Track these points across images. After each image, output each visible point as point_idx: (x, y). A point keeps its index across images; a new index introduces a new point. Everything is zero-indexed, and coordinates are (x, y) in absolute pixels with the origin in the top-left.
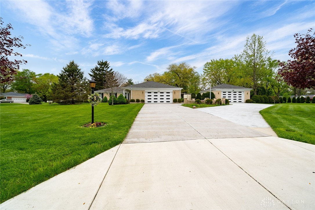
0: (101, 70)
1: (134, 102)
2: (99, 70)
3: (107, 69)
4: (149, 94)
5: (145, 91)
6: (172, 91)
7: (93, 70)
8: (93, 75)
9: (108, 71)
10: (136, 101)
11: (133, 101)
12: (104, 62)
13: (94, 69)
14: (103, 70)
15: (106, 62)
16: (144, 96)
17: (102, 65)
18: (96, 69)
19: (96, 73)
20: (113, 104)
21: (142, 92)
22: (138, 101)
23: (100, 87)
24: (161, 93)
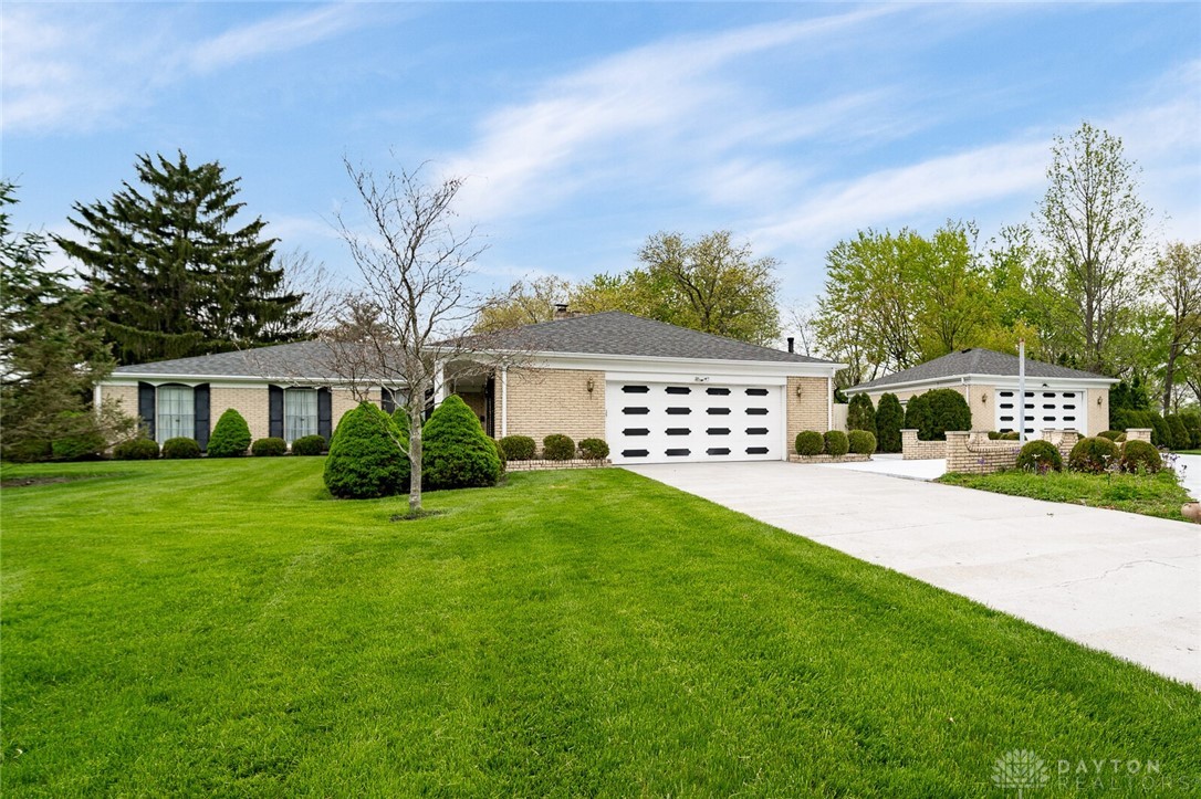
0: (166, 222)
1: (532, 456)
2: (155, 222)
3: (219, 219)
4: (636, 400)
5: (609, 377)
6: (784, 382)
7: (99, 215)
8: (96, 249)
9: (226, 236)
10: (540, 446)
11: (519, 449)
12: (192, 167)
13: (103, 210)
14: (190, 225)
15: (214, 171)
16: (602, 414)
17: (181, 187)
18: (127, 210)
19: (127, 240)
20: (416, 484)
21: (582, 384)
22: (559, 448)
23: (162, 341)
24: (711, 391)
